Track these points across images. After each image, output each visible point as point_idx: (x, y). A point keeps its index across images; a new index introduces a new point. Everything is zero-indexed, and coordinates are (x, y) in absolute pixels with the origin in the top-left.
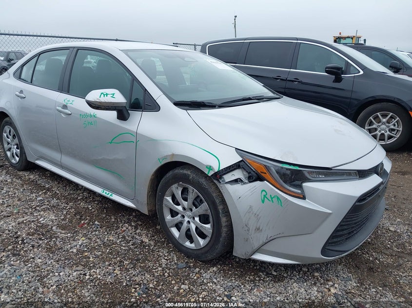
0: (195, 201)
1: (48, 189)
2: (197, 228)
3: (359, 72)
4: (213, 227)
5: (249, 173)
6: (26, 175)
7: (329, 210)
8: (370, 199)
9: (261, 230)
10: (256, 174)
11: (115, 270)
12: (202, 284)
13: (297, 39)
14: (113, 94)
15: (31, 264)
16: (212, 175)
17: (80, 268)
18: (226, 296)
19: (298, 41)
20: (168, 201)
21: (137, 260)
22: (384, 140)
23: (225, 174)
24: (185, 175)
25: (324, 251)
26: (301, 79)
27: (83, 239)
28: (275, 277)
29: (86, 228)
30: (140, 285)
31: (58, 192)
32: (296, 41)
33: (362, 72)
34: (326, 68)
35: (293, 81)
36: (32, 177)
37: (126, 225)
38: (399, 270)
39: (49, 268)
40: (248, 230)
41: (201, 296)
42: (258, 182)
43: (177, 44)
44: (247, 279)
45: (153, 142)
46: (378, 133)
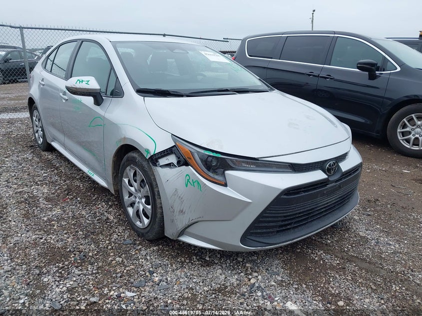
0: (142, 183)
1: (57, 168)
2: (143, 210)
3: (396, 69)
4: (152, 207)
5: (179, 158)
6: (47, 154)
7: (250, 199)
8: (304, 194)
9: (184, 212)
10: (184, 159)
11: (69, 238)
12: (137, 259)
13: (335, 33)
14: (88, 81)
15: (6, 225)
16: (149, 158)
17: (42, 232)
18: (150, 271)
19: (336, 35)
20: (125, 182)
21: (92, 233)
22: (418, 145)
23: (160, 158)
24: (134, 157)
25: (243, 240)
26: (333, 76)
27: (59, 210)
28: (206, 261)
29: (67, 202)
30: (80, 252)
31: (63, 171)
32: (333, 35)
33: (399, 69)
34: (357, 64)
35: (326, 78)
36: (50, 157)
37: (103, 203)
38: (337, 272)
39: (17, 229)
40: (174, 212)
41: (127, 269)
42: (184, 167)
43: (227, 39)
44: (178, 260)
45: (114, 126)
46: (412, 137)
